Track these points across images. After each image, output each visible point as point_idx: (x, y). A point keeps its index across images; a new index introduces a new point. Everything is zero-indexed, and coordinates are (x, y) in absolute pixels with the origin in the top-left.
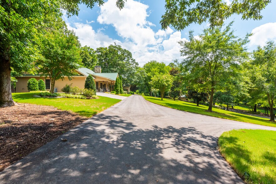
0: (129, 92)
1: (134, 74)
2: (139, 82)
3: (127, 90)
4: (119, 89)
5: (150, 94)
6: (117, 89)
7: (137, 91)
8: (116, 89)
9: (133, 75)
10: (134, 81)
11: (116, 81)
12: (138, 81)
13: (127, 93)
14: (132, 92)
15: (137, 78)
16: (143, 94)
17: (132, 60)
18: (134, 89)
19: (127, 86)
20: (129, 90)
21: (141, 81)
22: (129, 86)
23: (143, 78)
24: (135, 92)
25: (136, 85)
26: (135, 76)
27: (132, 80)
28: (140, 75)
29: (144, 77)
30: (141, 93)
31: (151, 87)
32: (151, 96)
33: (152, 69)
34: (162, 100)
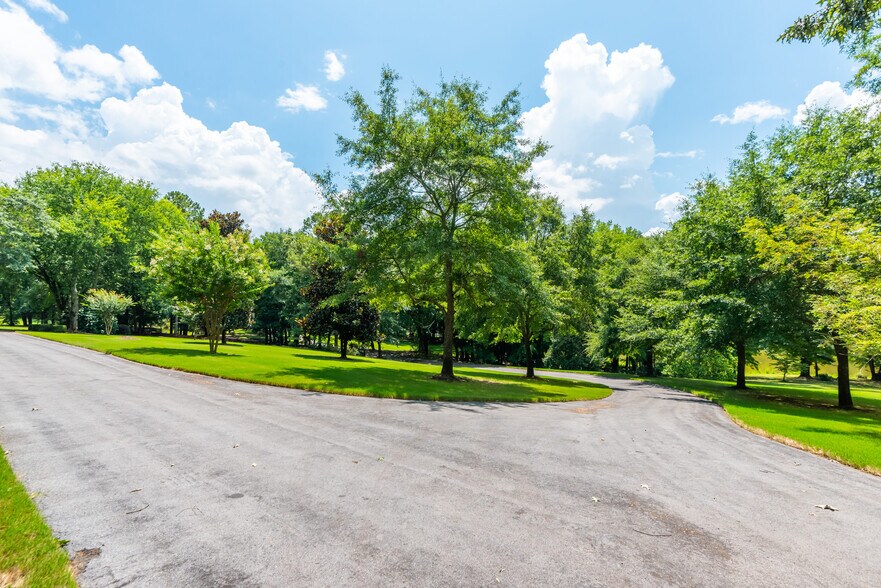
5: (67, 323)
31: (71, 286)
32: (71, 329)
33: (87, 201)
34: (213, 352)
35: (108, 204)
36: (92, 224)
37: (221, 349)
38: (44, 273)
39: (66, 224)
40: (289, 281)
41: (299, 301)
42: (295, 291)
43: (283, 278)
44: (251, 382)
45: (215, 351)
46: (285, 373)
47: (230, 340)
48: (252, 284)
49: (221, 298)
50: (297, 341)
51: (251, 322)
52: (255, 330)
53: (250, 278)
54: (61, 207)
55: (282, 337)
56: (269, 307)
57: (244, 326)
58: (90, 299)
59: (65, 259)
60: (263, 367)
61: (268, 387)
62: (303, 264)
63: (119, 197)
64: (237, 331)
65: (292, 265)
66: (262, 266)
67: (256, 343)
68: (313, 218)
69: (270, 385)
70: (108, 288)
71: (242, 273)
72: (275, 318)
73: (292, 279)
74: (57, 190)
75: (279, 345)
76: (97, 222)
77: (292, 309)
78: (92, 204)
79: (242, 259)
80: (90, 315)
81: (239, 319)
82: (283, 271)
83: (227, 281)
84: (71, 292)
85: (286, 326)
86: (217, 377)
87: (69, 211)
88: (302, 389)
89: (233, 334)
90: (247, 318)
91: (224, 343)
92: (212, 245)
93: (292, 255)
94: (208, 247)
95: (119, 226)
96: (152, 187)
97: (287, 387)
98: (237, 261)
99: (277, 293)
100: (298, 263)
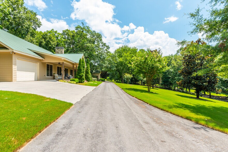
0: (100, 79)
1: (104, 58)
2: (111, 68)
3: (97, 77)
4: (84, 75)
5: (122, 81)
6: (80, 74)
7: (108, 78)
8: (80, 76)
9: (103, 60)
10: (105, 66)
11: (80, 64)
12: (109, 66)
13: (97, 80)
14: (103, 79)
15: (108, 64)
16: (113, 80)
17: (102, 43)
18: (104, 76)
19: (97, 72)
20: (100, 77)
21: (113, 66)
22: (99, 72)
23: (114, 63)
24: (106, 78)
25: (107, 72)
26: (106, 62)
27: (102, 65)
28: (112, 60)
29: (116, 62)
30: (112, 80)
31: (122, 73)
32: (122, 83)
33: (124, 54)
34: (149, 92)
35: (128, 54)
36: (125, 59)
37: (152, 90)
38: (118, 70)
39: (121, 59)
40: (172, 70)
41: (175, 76)
42: (174, 73)
43: (170, 69)
44: (162, 110)
45: (149, 91)
46: (178, 107)
47: (155, 87)
48: (161, 69)
49: (151, 74)
50: (174, 89)
51: (161, 82)
52: (162, 85)
53: (160, 66)
54: (120, 56)
55: (170, 87)
56: (166, 78)
57: (159, 83)
58: (125, 76)
59: (121, 67)
60: (166, 101)
61: (171, 115)
62: (177, 64)
63: (130, 52)
64: (157, 85)
65: (173, 65)
66: (164, 62)
67: (162, 89)
68: (180, 49)
69: (171, 113)
70: (128, 73)
71: (158, 64)
72: (168, 81)
73: (173, 69)
74: (120, 52)
75: (169, 90)
76: (126, 58)
77: (173, 79)
78: (125, 54)
79: (158, 59)
80: (125, 80)
81: (157, 81)
82: (170, 67)
83: (153, 68)
84: (122, 74)
85: (171, 84)
86: (148, 104)
87: (122, 57)
88: (190, 120)
89: (156, 85)
90: (159, 81)
91: (153, 88)
92: (148, 56)
93: (173, 62)
94: (147, 56)
95: (130, 59)
96: (136, 48)
97: (181, 117)
98: (156, 60)
99: (168, 74)
100: (175, 64)
